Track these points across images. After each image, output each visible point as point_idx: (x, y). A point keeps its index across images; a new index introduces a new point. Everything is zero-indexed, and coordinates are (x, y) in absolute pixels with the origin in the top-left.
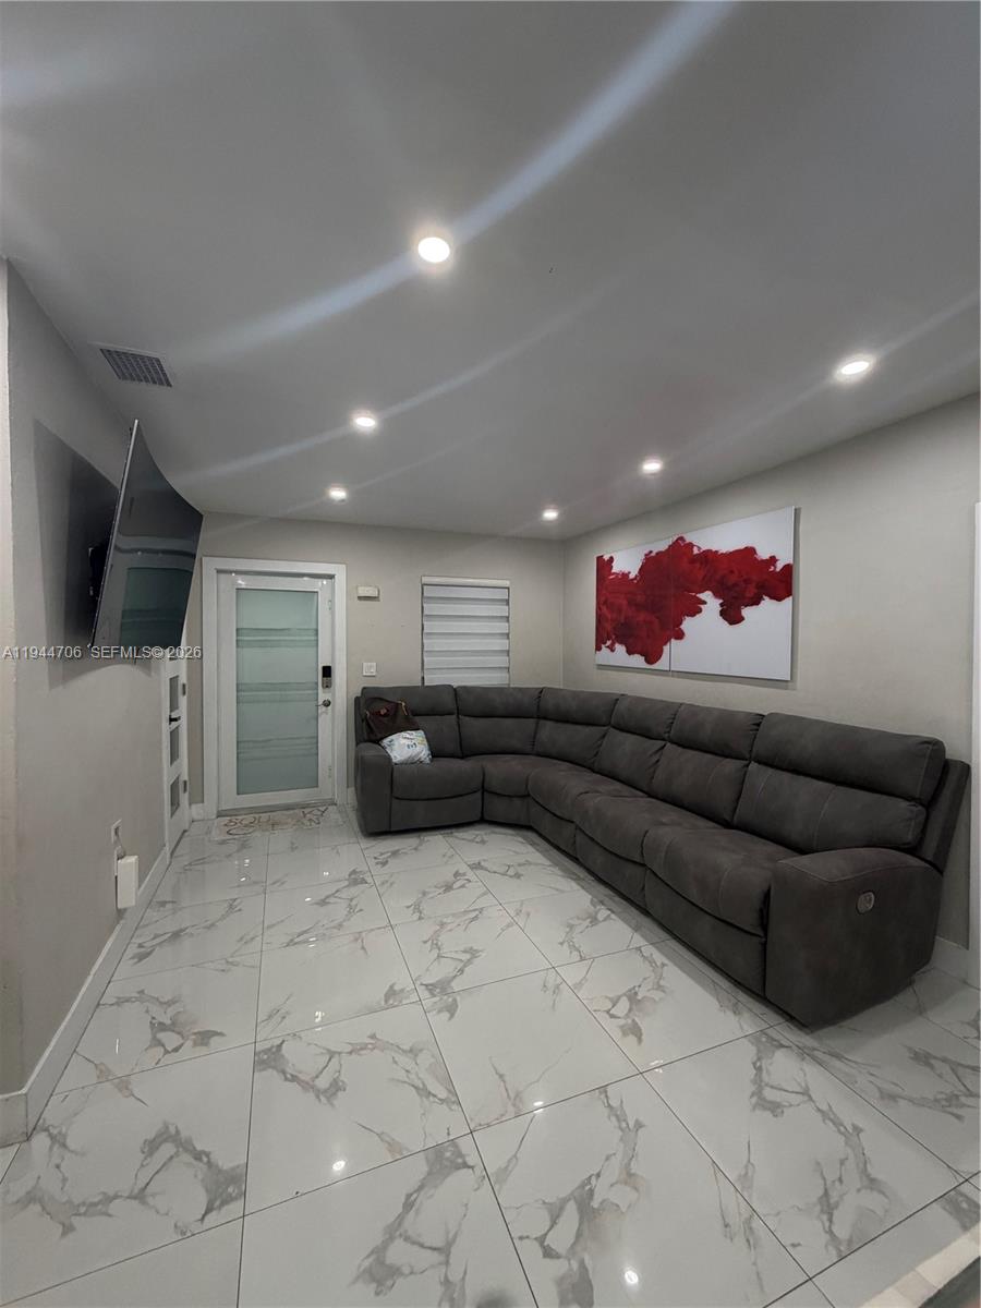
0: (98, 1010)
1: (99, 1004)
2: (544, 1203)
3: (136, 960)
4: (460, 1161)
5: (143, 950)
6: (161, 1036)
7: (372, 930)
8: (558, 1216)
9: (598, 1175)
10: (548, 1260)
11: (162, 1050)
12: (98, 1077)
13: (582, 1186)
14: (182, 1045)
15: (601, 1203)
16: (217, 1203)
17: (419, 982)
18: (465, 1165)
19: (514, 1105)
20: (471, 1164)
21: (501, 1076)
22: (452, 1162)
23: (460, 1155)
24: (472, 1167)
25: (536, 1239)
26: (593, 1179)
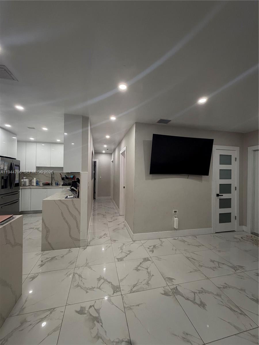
0: (158, 239)
1: (160, 239)
2: (100, 309)
4: (115, 292)
5: (177, 239)
6: (152, 246)
7: (203, 274)
8: (96, 311)
9: (102, 326)
10: (89, 306)
11: (149, 247)
13: (101, 320)
15: (95, 324)
17: (177, 286)
18: (114, 293)
19: (128, 307)
20: (114, 294)
21: (138, 305)
22: (116, 290)
23: (117, 292)
24: (113, 294)
25: (94, 305)
26: (102, 324)
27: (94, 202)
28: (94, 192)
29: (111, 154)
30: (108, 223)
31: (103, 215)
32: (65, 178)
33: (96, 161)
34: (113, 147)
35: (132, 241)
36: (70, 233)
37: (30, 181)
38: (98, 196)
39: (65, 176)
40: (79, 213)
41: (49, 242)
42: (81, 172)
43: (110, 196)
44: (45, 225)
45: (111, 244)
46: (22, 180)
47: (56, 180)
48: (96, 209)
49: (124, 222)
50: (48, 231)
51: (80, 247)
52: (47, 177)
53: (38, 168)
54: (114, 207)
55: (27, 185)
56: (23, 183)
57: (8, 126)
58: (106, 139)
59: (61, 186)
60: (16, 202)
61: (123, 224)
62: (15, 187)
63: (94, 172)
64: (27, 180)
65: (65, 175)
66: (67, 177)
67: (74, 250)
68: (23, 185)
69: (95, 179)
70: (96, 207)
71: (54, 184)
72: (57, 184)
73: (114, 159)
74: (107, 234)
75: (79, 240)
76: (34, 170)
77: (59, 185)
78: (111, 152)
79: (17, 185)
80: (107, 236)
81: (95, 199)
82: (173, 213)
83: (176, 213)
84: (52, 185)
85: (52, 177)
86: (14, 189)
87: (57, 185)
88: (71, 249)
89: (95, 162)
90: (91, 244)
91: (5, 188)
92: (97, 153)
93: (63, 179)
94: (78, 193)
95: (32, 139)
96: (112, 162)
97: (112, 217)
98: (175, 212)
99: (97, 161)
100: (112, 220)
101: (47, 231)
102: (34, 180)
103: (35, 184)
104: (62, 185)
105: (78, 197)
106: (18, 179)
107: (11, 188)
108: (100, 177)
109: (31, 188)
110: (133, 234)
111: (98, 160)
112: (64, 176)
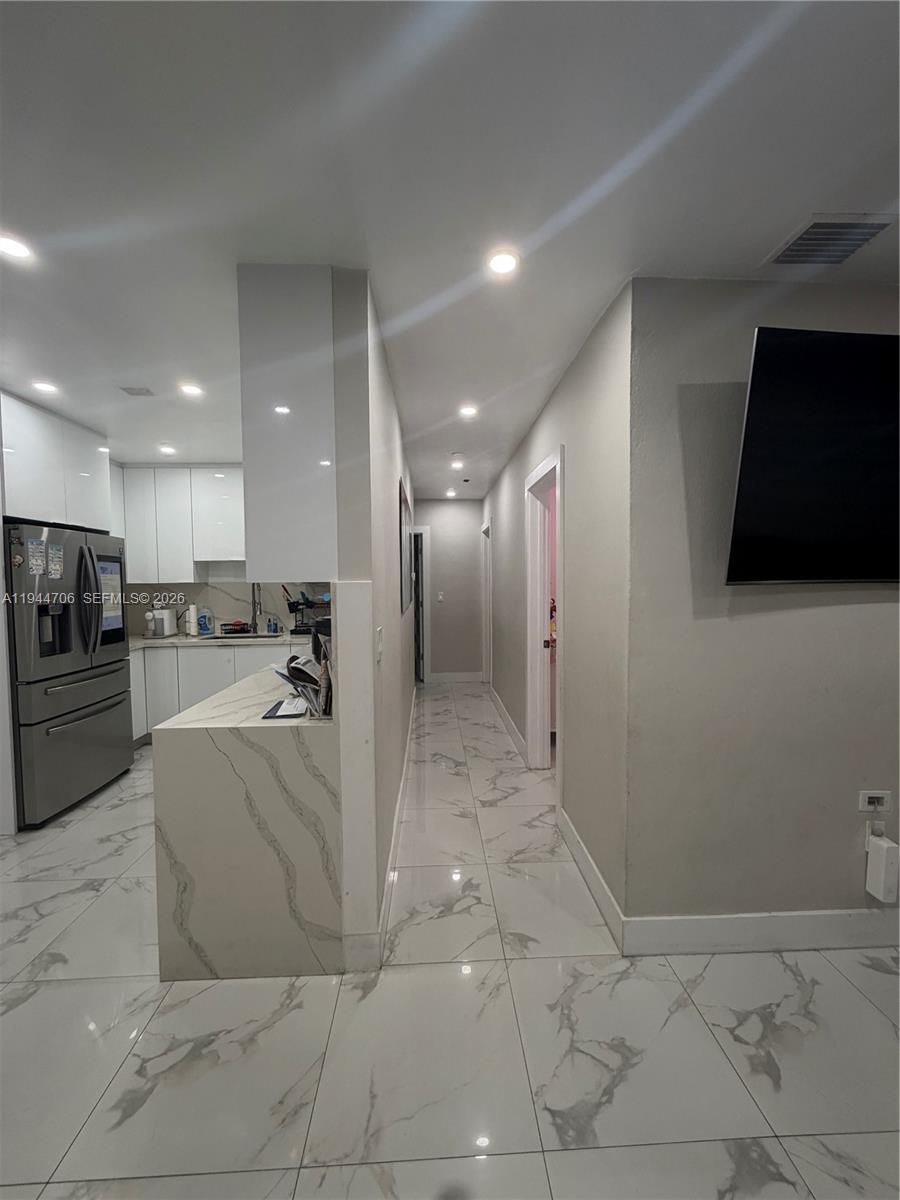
0: (771, 954)
1: (779, 952)
3: (868, 962)
5: (892, 963)
6: (754, 1020)
11: (734, 1025)
12: (688, 981)
14: (747, 1043)
16: (559, 1121)
27: (417, 697)
28: (419, 657)
29: (480, 502)
30: (482, 813)
31: (458, 764)
32: (301, 604)
33: (421, 535)
34: (487, 467)
35: (616, 952)
36: (290, 899)
37: (180, 619)
38: (434, 670)
39: (301, 597)
40: (335, 796)
41: (190, 941)
42: (334, 580)
43: (477, 668)
44: (170, 854)
45: (502, 964)
46: (149, 615)
47: (270, 614)
48: (427, 729)
49: (553, 809)
50: (184, 888)
51: (343, 974)
52: (238, 600)
53: (202, 567)
54: (499, 719)
55: (167, 632)
56: (152, 626)
57: (46, 388)
58: (461, 427)
59: (287, 637)
60: (117, 704)
61: (550, 819)
62: (102, 645)
63: (414, 574)
64: (166, 615)
65: (303, 594)
66: (310, 598)
67: (314, 986)
68: (151, 633)
69: (418, 605)
70: (428, 719)
71: (263, 630)
72: (275, 629)
73: (494, 519)
74: (477, 887)
75: (340, 939)
76: (188, 576)
77: (282, 630)
78: (478, 494)
79: (116, 636)
80: (478, 899)
81: (422, 681)
82: (862, 805)
83: (879, 808)
84: (255, 631)
85: (254, 602)
86: (104, 654)
87: (275, 631)
88: (303, 979)
89: (417, 539)
90: (401, 954)
91: (61, 653)
92: (423, 499)
93: (293, 607)
94: (323, 691)
95: (168, 450)
96: (486, 532)
97: (496, 777)
98: (872, 801)
99: (426, 531)
100: (498, 794)
101: (179, 885)
102: (192, 615)
103: (193, 628)
104: (293, 632)
105: (327, 711)
106: (120, 613)
107: (86, 652)
108: (437, 596)
109: (177, 647)
110: (624, 919)
111: (428, 528)
112: (296, 597)
